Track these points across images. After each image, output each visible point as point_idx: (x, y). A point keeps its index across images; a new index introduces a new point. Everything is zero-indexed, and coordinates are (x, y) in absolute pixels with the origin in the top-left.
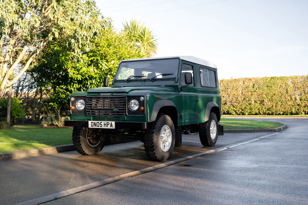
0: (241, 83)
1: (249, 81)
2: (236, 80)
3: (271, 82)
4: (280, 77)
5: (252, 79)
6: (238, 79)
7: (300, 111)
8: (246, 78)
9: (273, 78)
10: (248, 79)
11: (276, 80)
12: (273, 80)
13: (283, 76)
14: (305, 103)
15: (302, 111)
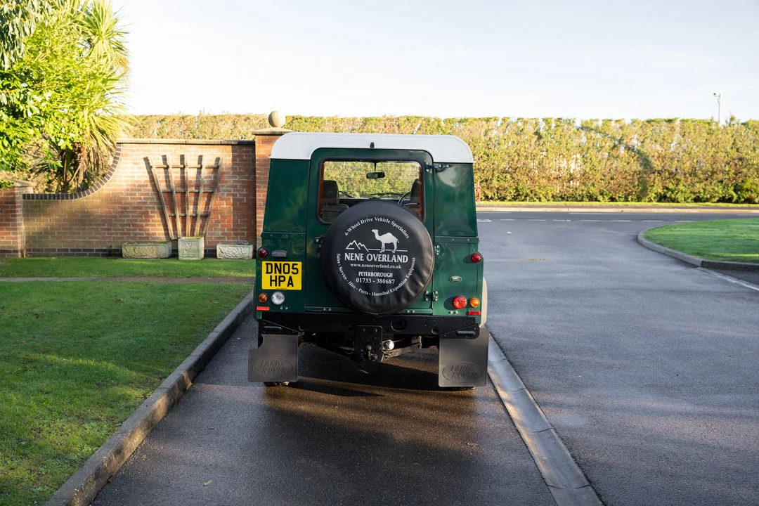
0: (229, 125)
1: (247, 123)
2: (215, 117)
3: (294, 128)
4: (310, 118)
5: (251, 118)
6: (219, 116)
7: (351, 190)
8: (239, 116)
9: (297, 119)
10: (244, 118)
11: (304, 123)
12: (298, 124)
13: (317, 115)
14: (361, 174)
15: (357, 191)
